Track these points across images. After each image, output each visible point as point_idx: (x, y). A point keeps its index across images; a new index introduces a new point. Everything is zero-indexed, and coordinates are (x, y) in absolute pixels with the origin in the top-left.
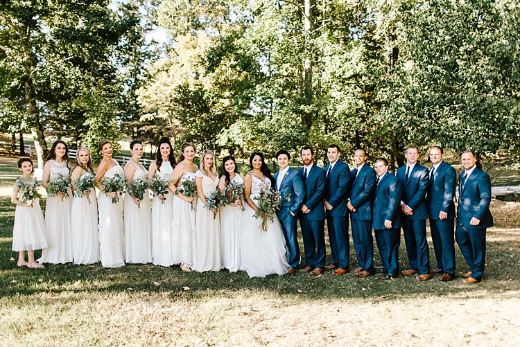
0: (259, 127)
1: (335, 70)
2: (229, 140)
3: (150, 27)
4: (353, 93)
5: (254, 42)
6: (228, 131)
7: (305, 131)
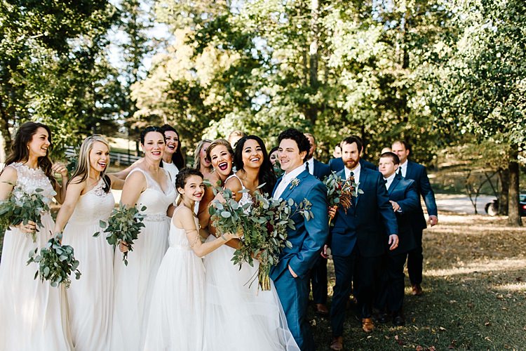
0: (254, 120)
1: (346, 52)
2: (219, 135)
3: (151, 24)
4: (368, 82)
5: (251, 17)
6: (217, 124)
7: (309, 126)
